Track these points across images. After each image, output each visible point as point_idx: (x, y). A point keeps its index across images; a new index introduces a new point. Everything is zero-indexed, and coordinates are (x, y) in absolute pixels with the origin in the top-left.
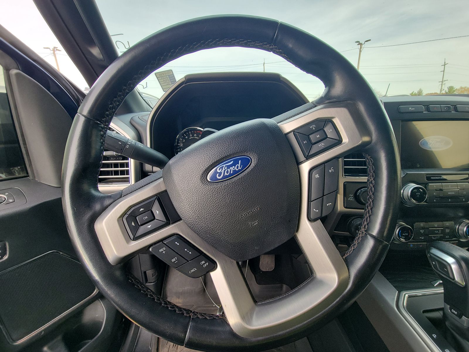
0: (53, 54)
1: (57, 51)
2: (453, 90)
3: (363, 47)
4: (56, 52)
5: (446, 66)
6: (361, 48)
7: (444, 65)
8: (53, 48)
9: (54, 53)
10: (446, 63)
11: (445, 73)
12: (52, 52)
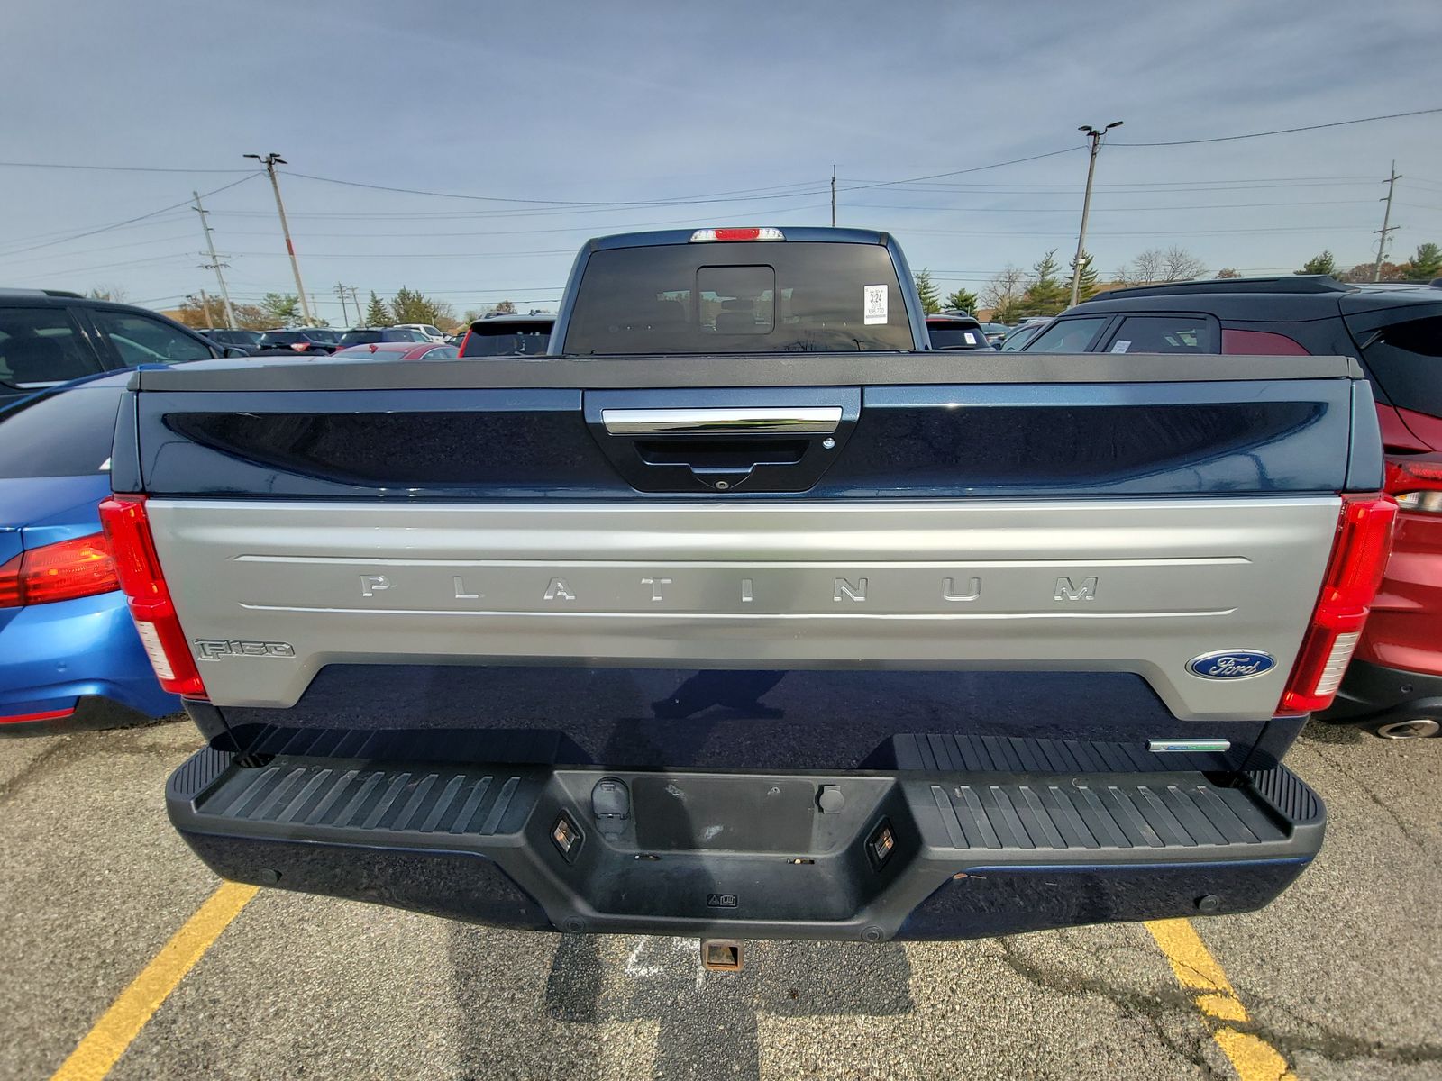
0: (267, 173)
1: (278, 163)
2: (1435, 256)
3: (1101, 142)
4: (276, 167)
5: (1395, 182)
6: (1095, 145)
7: (1392, 181)
8: (269, 156)
9: (270, 170)
10: (1396, 176)
11: (1391, 205)
12: (265, 166)
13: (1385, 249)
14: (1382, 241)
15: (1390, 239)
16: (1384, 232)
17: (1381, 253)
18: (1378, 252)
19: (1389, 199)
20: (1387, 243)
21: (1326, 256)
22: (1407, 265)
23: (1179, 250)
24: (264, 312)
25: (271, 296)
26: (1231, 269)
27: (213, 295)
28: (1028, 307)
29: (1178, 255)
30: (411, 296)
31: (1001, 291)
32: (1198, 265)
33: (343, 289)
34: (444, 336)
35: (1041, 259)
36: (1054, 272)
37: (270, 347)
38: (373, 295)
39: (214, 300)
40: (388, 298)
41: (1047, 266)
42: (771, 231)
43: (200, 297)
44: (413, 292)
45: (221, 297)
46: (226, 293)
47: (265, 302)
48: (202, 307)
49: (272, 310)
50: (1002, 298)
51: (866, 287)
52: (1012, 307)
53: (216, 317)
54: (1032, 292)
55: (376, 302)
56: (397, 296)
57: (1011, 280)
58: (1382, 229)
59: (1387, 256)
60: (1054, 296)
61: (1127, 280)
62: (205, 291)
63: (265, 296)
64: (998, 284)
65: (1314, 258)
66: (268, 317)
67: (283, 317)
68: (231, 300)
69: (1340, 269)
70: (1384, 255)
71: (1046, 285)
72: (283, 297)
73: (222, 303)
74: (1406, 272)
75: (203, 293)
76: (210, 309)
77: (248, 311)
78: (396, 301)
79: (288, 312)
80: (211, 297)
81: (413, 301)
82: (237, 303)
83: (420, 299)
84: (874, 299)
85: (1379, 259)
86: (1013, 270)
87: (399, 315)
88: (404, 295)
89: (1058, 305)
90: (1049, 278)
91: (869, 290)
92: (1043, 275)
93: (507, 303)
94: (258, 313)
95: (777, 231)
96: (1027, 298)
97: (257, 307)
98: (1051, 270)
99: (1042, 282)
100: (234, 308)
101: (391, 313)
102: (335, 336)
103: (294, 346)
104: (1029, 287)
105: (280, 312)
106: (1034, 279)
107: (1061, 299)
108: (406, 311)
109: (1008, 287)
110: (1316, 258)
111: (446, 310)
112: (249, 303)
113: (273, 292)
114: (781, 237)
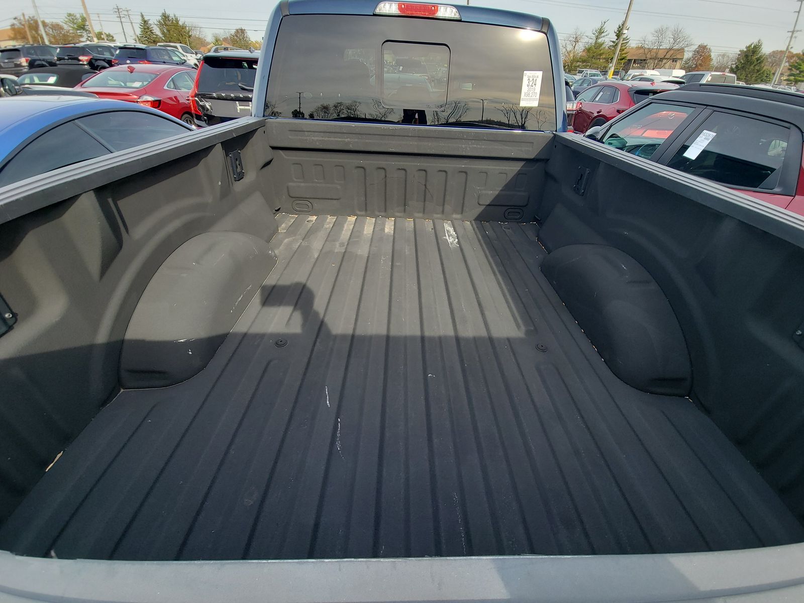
13: (791, 44)
14: (791, 37)
15: (796, 37)
16: (793, 32)
17: (789, 45)
18: (787, 45)
19: (799, 12)
20: (793, 39)
21: (759, 43)
22: (800, 54)
23: (680, 28)
24: (65, 27)
25: (70, 15)
26: (705, 44)
27: (31, 16)
28: (583, 61)
29: (679, 31)
30: (170, 18)
31: (569, 48)
32: (689, 40)
33: (120, 10)
34: (196, 54)
35: (598, 26)
36: (604, 36)
37: (64, 59)
38: (142, 16)
39: (32, 20)
40: (154, 20)
41: (601, 32)
42: (449, 9)
43: (22, 18)
44: (172, 16)
45: (36, 18)
46: (38, 14)
47: (66, 20)
48: (23, 25)
49: (72, 26)
50: (569, 53)
51: (525, 72)
52: (575, 60)
53: (34, 32)
54: (588, 50)
55: (145, 22)
56: (160, 18)
57: (576, 41)
58: (792, 30)
59: (792, 48)
60: (601, 55)
61: (646, 46)
62: (25, 14)
63: (66, 15)
64: (568, 42)
65: (752, 42)
66: (68, 32)
67: (78, 31)
68: (42, 19)
69: (764, 52)
70: (790, 47)
71: (598, 46)
72: (78, 16)
73: (36, 22)
74: (799, 58)
75: (23, 15)
76: (29, 27)
77: (56, 27)
78: (159, 22)
79: (82, 27)
80: (30, 17)
81: (172, 22)
82: (47, 21)
83: (177, 21)
84: (531, 84)
85: (787, 49)
86: (579, 33)
87: (163, 33)
88: (165, 17)
89: (601, 60)
90: (600, 41)
91: (527, 74)
92: (597, 38)
93: (242, 30)
94: (62, 28)
95: (455, 10)
96: (584, 54)
97: (61, 24)
98: (603, 35)
99: (596, 43)
100: (45, 24)
101: (157, 31)
102: (112, 50)
103: (81, 58)
104: (587, 46)
105: (76, 27)
106: (591, 41)
107: (604, 56)
108: (168, 31)
109: (574, 45)
110: (753, 43)
111: (198, 31)
112: (55, 21)
113: (72, 13)
114: (457, 16)
